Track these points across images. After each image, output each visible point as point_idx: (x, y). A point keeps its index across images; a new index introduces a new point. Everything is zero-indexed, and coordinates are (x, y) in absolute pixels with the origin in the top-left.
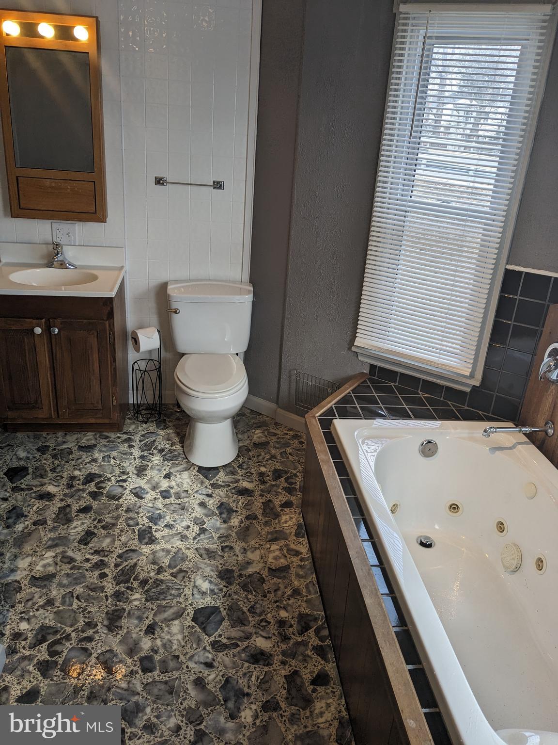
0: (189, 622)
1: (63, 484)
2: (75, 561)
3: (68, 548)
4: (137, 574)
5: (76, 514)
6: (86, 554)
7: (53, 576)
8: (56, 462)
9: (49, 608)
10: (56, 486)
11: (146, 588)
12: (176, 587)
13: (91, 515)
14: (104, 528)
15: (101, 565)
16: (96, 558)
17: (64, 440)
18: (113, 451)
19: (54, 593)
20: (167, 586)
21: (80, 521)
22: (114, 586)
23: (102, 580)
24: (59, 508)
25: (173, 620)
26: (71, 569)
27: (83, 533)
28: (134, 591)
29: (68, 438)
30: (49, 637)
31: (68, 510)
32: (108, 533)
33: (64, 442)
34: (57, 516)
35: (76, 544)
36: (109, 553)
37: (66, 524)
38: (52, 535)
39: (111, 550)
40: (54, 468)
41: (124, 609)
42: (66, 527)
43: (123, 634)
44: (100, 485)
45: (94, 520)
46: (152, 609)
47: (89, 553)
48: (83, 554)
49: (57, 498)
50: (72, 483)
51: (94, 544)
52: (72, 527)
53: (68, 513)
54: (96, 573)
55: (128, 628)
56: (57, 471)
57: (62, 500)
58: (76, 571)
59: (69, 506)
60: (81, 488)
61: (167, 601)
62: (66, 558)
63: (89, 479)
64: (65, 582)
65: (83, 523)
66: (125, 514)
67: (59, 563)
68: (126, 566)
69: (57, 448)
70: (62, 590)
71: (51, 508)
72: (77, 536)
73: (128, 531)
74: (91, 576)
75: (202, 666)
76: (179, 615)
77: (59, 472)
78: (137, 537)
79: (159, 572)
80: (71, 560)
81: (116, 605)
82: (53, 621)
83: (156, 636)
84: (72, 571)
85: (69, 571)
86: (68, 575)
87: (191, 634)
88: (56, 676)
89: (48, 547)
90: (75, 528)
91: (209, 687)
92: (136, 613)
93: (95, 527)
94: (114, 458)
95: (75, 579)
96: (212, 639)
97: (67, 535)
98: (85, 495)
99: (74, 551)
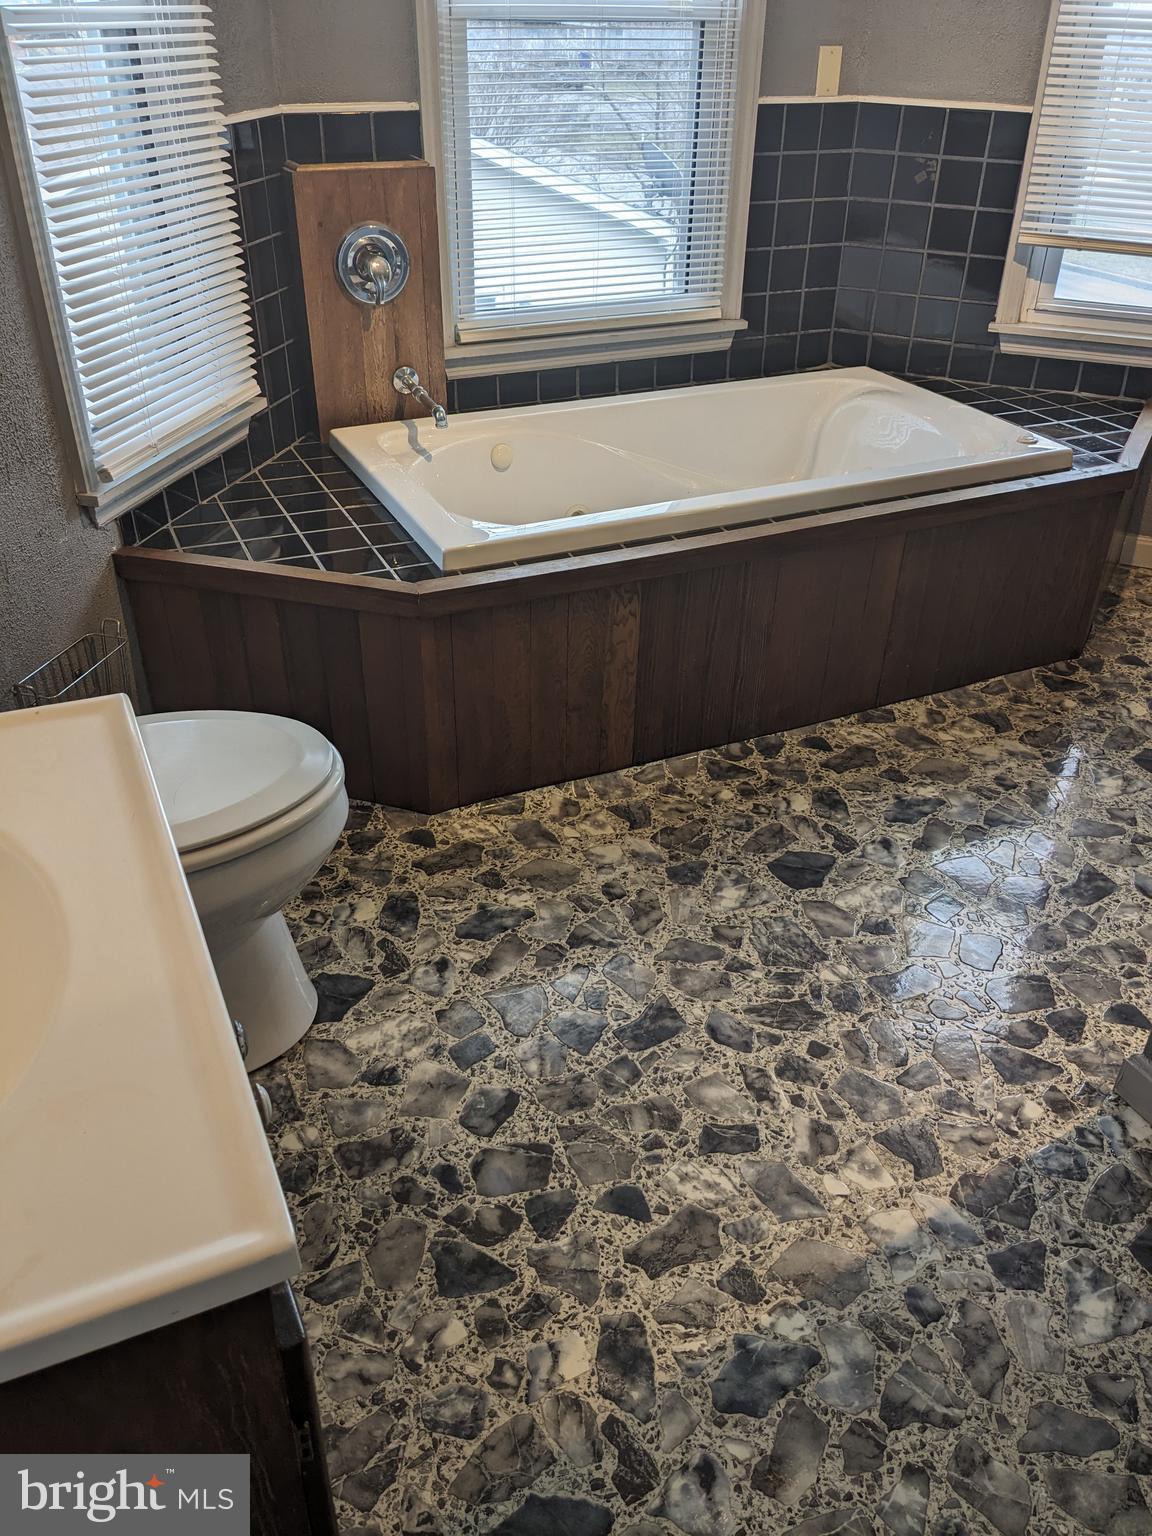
0: (827, 890)
3: (787, 1159)
6: (781, 1112)
7: (885, 1140)
9: (963, 1095)
11: (797, 970)
12: (763, 930)
15: (790, 1069)
16: (781, 1088)
19: (923, 1109)
20: (770, 943)
22: (830, 1019)
25: (838, 909)
28: (818, 983)
30: (1018, 1057)
36: (749, 1072)
39: (739, 1071)
41: (870, 980)
46: (838, 942)
47: (774, 1108)
48: (784, 1118)
54: (820, 1065)
58: (841, 1104)
61: (806, 930)
64: (883, 1106)
67: (844, 1151)
72: (737, 1164)
73: (656, 1070)
74: (833, 1071)
75: (893, 850)
76: (824, 905)
78: (665, 1044)
79: (743, 967)
80: (817, 1130)
81: (871, 996)
82: (982, 1070)
83: (887, 917)
84: (846, 1111)
85: (851, 1115)
86: (863, 1113)
87: (847, 879)
89: (815, 1203)
91: (921, 835)
95: (862, 1092)
96: (837, 854)
99: (787, 1141)
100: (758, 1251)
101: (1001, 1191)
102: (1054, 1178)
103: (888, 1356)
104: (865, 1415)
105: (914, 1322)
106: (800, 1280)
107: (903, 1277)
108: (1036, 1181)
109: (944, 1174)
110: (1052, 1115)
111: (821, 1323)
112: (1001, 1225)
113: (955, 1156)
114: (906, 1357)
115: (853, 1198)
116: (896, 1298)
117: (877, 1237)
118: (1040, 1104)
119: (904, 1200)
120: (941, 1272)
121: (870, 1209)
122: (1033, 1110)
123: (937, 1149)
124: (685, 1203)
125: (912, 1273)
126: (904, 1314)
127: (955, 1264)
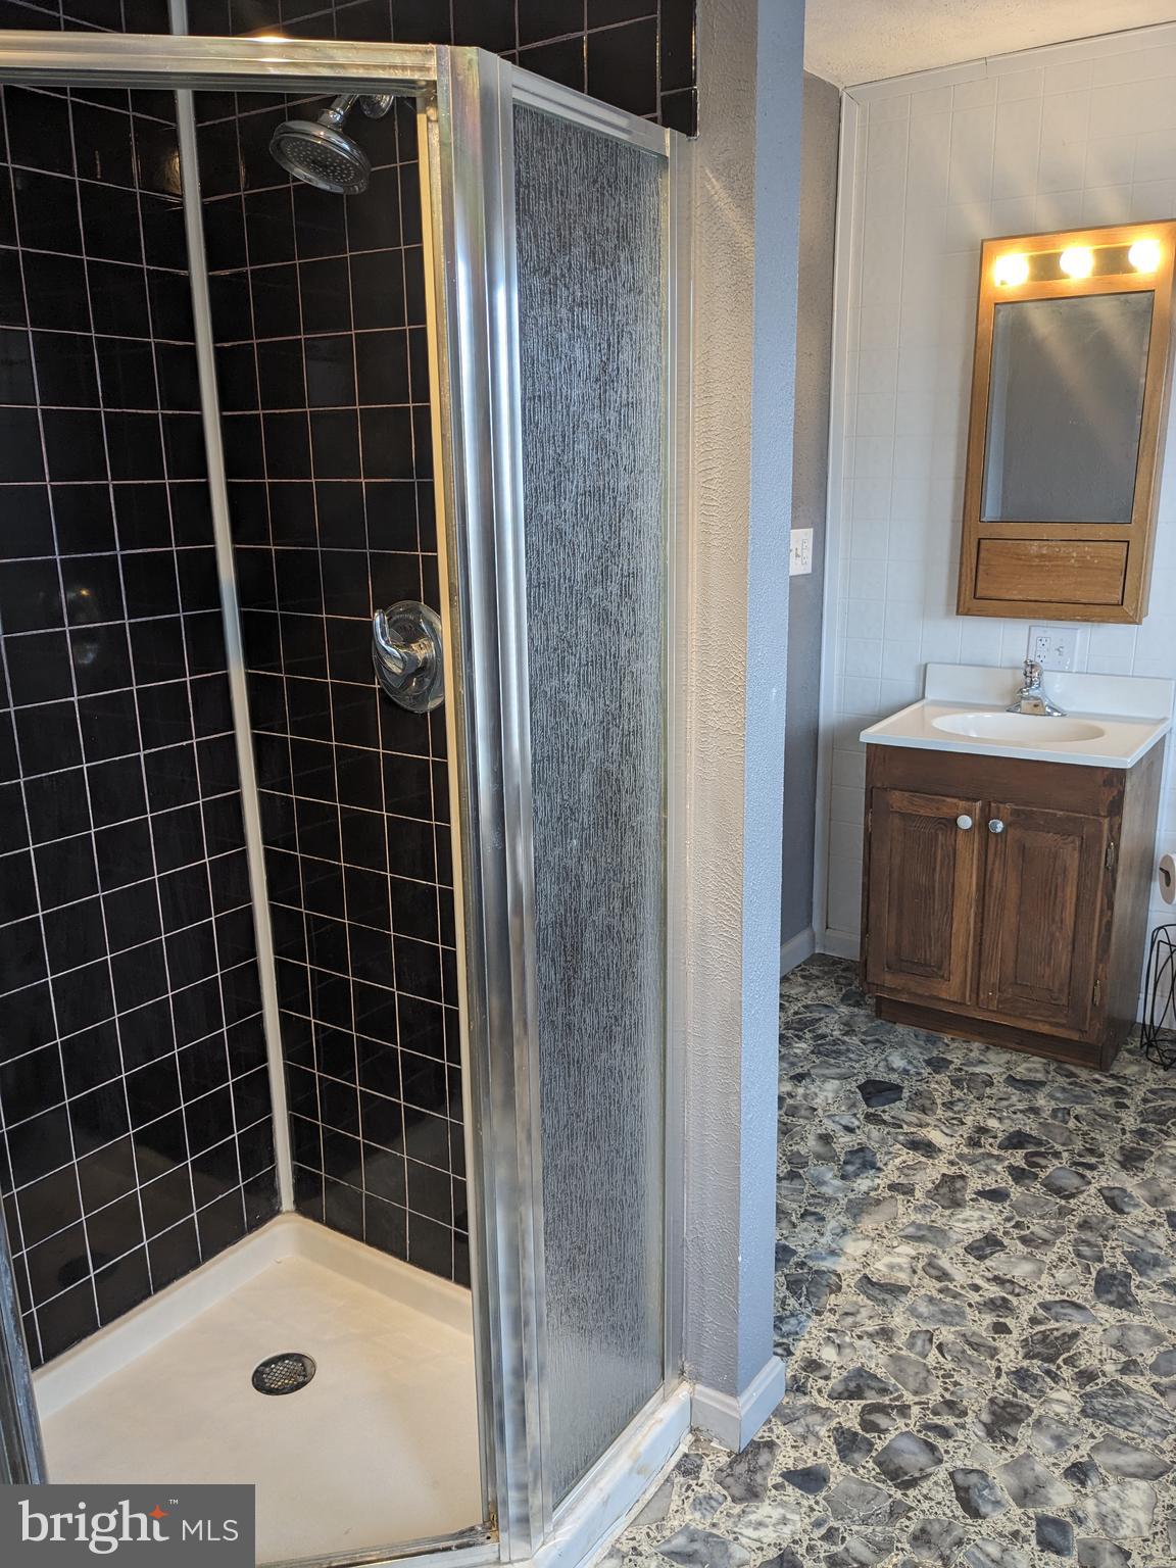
1: (962, 1136)
2: (951, 1280)
3: (944, 1252)
4: (1075, 1354)
5: (974, 1196)
7: (904, 1290)
8: (958, 1093)
9: (882, 1343)
10: (947, 1135)
13: (1004, 1208)
14: (1024, 1240)
15: (1000, 1306)
17: (982, 1058)
18: (1077, 1103)
21: (979, 1213)
22: (1020, 1357)
23: (996, 1336)
24: (944, 1175)
26: (940, 1291)
27: (979, 1236)
29: (991, 1056)
30: (869, 1393)
31: (959, 1184)
32: (1031, 1253)
33: (981, 1062)
34: (937, 1187)
35: (961, 1251)
36: (1023, 1291)
37: (949, 1208)
38: (919, 1218)
40: (952, 1103)
41: (1031, 1411)
42: (947, 1212)
43: (1016, 1455)
44: (1034, 1159)
45: (1008, 1219)
47: (983, 1276)
48: (970, 1274)
49: (943, 1158)
50: (979, 1138)
51: (997, 1263)
52: (960, 1217)
53: (959, 1190)
54: (989, 1319)
55: (1029, 1447)
56: (956, 1109)
57: (952, 1163)
59: (962, 1177)
60: (996, 1153)
62: (934, 1268)
63: (1015, 1141)
64: (923, 1309)
65: (983, 1218)
66: (1075, 1231)
67: (919, 1271)
68: (1054, 1329)
69: (965, 1068)
70: (913, 1321)
71: (928, 1171)
72: (966, 1238)
73: (1074, 1265)
74: (976, 1319)
77: (959, 1112)
80: (944, 1276)
81: (1015, 1395)
82: (884, 1370)
84: (942, 1296)
85: (935, 1294)
86: (931, 1300)
88: (864, 1467)
89: (906, 1237)
90: (966, 1221)
92: (1054, 1426)
93: (1006, 1233)
94: (1077, 1118)
95: (943, 1312)
97: (947, 1228)
98: (999, 1168)
100: (910, 1204)
101: (813, 1290)
102: (788, 1313)
103: (812, 1192)
104: (805, 1170)
105: (812, 1209)
106: (878, 1202)
107: (831, 1225)
108: (797, 1306)
109: (852, 1285)
110: (814, 1357)
111: (852, 1191)
112: (801, 1271)
113: (855, 1298)
114: (805, 1195)
115: (889, 1249)
116: (827, 1214)
117: (860, 1236)
118: (827, 1361)
119: (862, 1260)
120: (816, 1235)
121: (876, 1247)
122: (829, 1354)
123: (869, 1298)
124: (968, 1208)
125: (829, 1227)
126: (818, 1210)
127: (811, 1242)
